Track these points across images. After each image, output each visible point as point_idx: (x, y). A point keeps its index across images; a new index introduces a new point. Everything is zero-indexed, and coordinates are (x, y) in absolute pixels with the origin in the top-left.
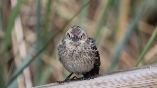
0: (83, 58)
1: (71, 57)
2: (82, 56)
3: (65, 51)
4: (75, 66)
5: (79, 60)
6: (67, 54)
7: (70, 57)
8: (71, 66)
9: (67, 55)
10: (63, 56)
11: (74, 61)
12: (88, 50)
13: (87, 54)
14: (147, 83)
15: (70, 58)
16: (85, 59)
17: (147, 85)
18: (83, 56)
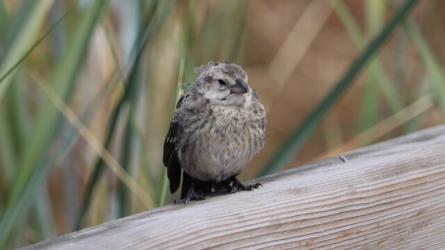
0: (249, 135)
1: (223, 136)
2: (246, 130)
3: (206, 122)
4: (226, 156)
5: (240, 141)
6: (211, 128)
7: (218, 134)
8: (216, 157)
9: (213, 130)
10: (200, 135)
11: (228, 144)
12: (259, 116)
13: (256, 125)
14: (379, 189)
15: (218, 137)
16: (252, 136)
17: (380, 192)
18: (248, 130)
